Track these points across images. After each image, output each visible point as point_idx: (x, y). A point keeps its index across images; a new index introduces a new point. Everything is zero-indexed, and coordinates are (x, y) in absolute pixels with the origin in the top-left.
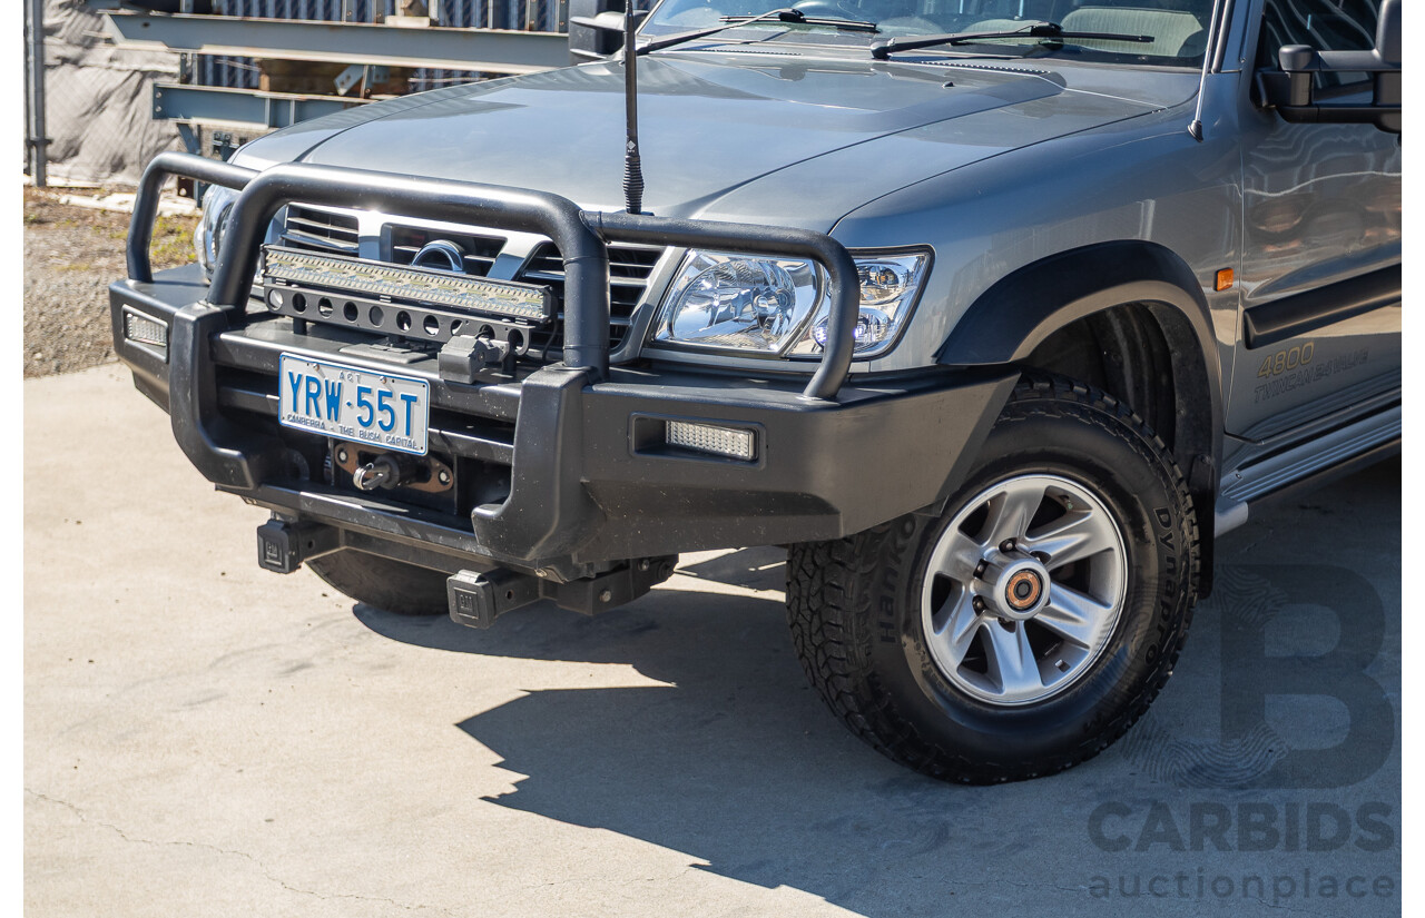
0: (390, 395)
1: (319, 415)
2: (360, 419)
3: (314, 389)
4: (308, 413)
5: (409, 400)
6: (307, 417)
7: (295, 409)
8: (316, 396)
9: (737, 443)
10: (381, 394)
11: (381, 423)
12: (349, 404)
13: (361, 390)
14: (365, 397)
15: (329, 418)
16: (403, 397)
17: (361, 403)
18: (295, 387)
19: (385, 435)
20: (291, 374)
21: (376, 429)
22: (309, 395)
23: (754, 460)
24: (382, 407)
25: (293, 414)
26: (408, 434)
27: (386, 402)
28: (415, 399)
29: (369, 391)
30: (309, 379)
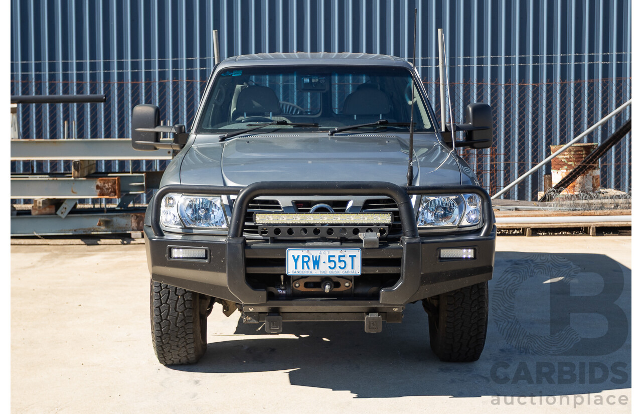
0: (344, 256)
1: (309, 268)
2: (330, 267)
3: (306, 259)
4: (303, 268)
5: (352, 257)
6: (302, 270)
7: (296, 268)
8: (307, 262)
9: (468, 253)
10: (340, 257)
11: (340, 267)
12: (324, 262)
13: (330, 257)
14: (332, 259)
15: (314, 268)
16: (350, 256)
17: (330, 261)
18: (296, 261)
19: (342, 270)
20: (293, 256)
21: (337, 269)
22: (303, 262)
23: (475, 258)
24: (340, 261)
25: (295, 270)
26: (352, 268)
27: (342, 259)
28: (355, 256)
29: (334, 256)
30: (303, 256)
